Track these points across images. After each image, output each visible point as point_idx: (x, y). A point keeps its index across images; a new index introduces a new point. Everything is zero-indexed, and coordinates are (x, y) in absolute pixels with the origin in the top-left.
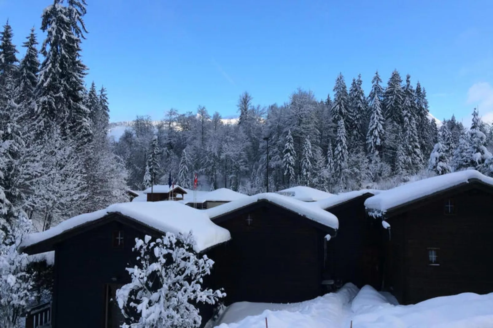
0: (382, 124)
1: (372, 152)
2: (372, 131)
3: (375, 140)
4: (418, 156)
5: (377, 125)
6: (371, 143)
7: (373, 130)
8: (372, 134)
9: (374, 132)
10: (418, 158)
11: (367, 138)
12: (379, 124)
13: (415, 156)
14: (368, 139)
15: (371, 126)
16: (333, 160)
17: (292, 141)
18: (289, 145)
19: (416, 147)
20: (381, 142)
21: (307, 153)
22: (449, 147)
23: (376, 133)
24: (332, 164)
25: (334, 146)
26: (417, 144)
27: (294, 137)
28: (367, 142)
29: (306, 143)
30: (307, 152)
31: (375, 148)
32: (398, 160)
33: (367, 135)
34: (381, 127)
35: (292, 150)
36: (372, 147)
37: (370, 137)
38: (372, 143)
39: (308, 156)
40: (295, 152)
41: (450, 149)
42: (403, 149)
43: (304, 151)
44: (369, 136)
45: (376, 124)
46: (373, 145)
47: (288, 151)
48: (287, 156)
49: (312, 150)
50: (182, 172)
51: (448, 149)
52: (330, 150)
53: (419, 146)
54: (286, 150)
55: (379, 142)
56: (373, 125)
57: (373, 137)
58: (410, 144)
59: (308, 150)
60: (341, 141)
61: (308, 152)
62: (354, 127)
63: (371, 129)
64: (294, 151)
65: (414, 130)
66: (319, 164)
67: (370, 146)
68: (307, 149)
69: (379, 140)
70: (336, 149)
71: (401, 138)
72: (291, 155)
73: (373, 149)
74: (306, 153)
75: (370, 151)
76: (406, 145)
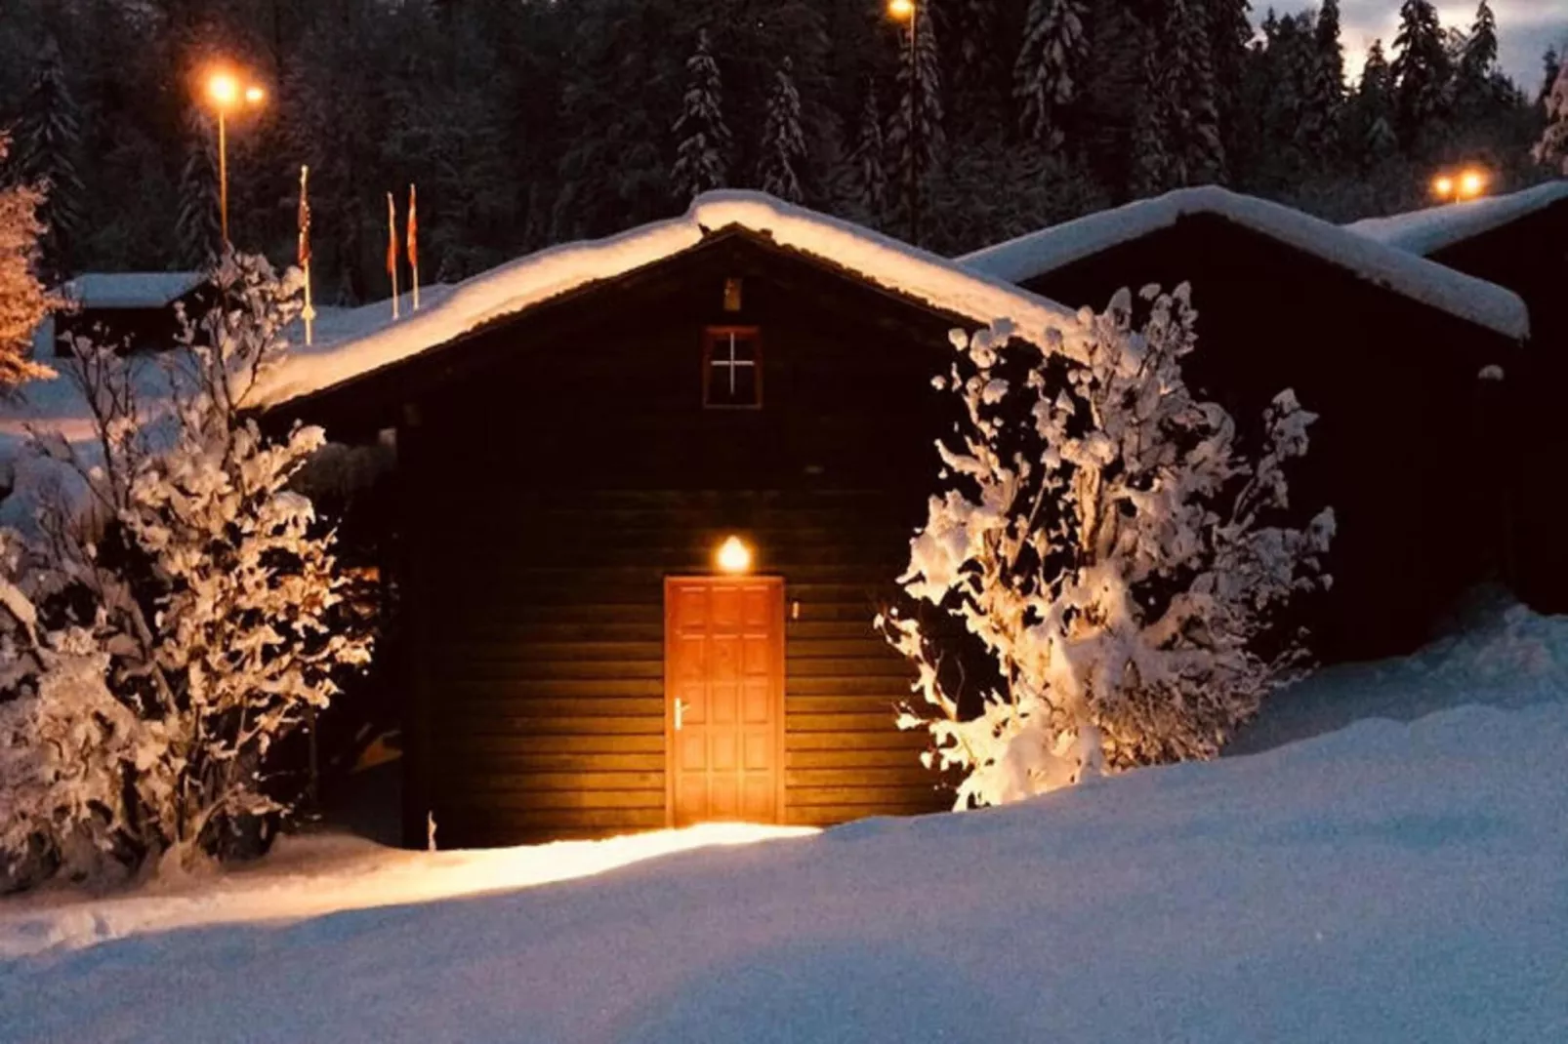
0: (1079, 15)
1: (1037, 135)
2: (1038, 46)
3: (1051, 83)
4: (1211, 155)
5: (1060, 19)
6: (1033, 96)
7: (1044, 38)
8: (1036, 58)
9: (1045, 52)
10: (1210, 163)
11: (1016, 74)
12: (1070, 17)
13: (1200, 153)
14: (1022, 81)
15: (1035, 25)
16: (883, 166)
17: (713, 81)
18: (702, 98)
19: (1205, 117)
20: (1074, 89)
21: (783, 136)
22: (1320, 117)
23: (1057, 53)
24: (878, 187)
25: (890, 107)
26: (1209, 105)
27: (719, 63)
28: (1015, 93)
29: (777, 89)
30: (783, 129)
31: (1048, 121)
32: (1135, 171)
33: (1020, 61)
34: (1077, 26)
35: (715, 120)
36: (1036, 113)
37: (1028, 75)
38: (1040, 95)
39: (789, 149)
40: (728, 133)
41: (1323, 125)
42: (1156, 121)
43: (769, 124)
44: (1023, 68)
45: (1054, 13)
46: (1042, 107)
47: (695, 125)
48: (693, 147)
49: (803, 125)
50: (198, 217)
51: (1317, 126)
52: (871, 126)
53: (1215, 113)
54: (689, 119)
55: (1068, 92)
56: (1042, 17)
57: (1042, 72)
58: (1187, 107)
59: (786, 123)
60: (918, 83)
61: (788, 132)
62: (964, 24)
63: (1035, 36)
64: (722, 126)
65: (1199, 44)
66: (833, 182)
67: (1028, 111)
68: (781, 119)
69: (1066, 84)
70: (892, 119)
71: (1151, 78)
72: (711, 143)
73: (1039, 124)
74: (777, 134)
75: (1029, 134)
76: (1171, 106)
